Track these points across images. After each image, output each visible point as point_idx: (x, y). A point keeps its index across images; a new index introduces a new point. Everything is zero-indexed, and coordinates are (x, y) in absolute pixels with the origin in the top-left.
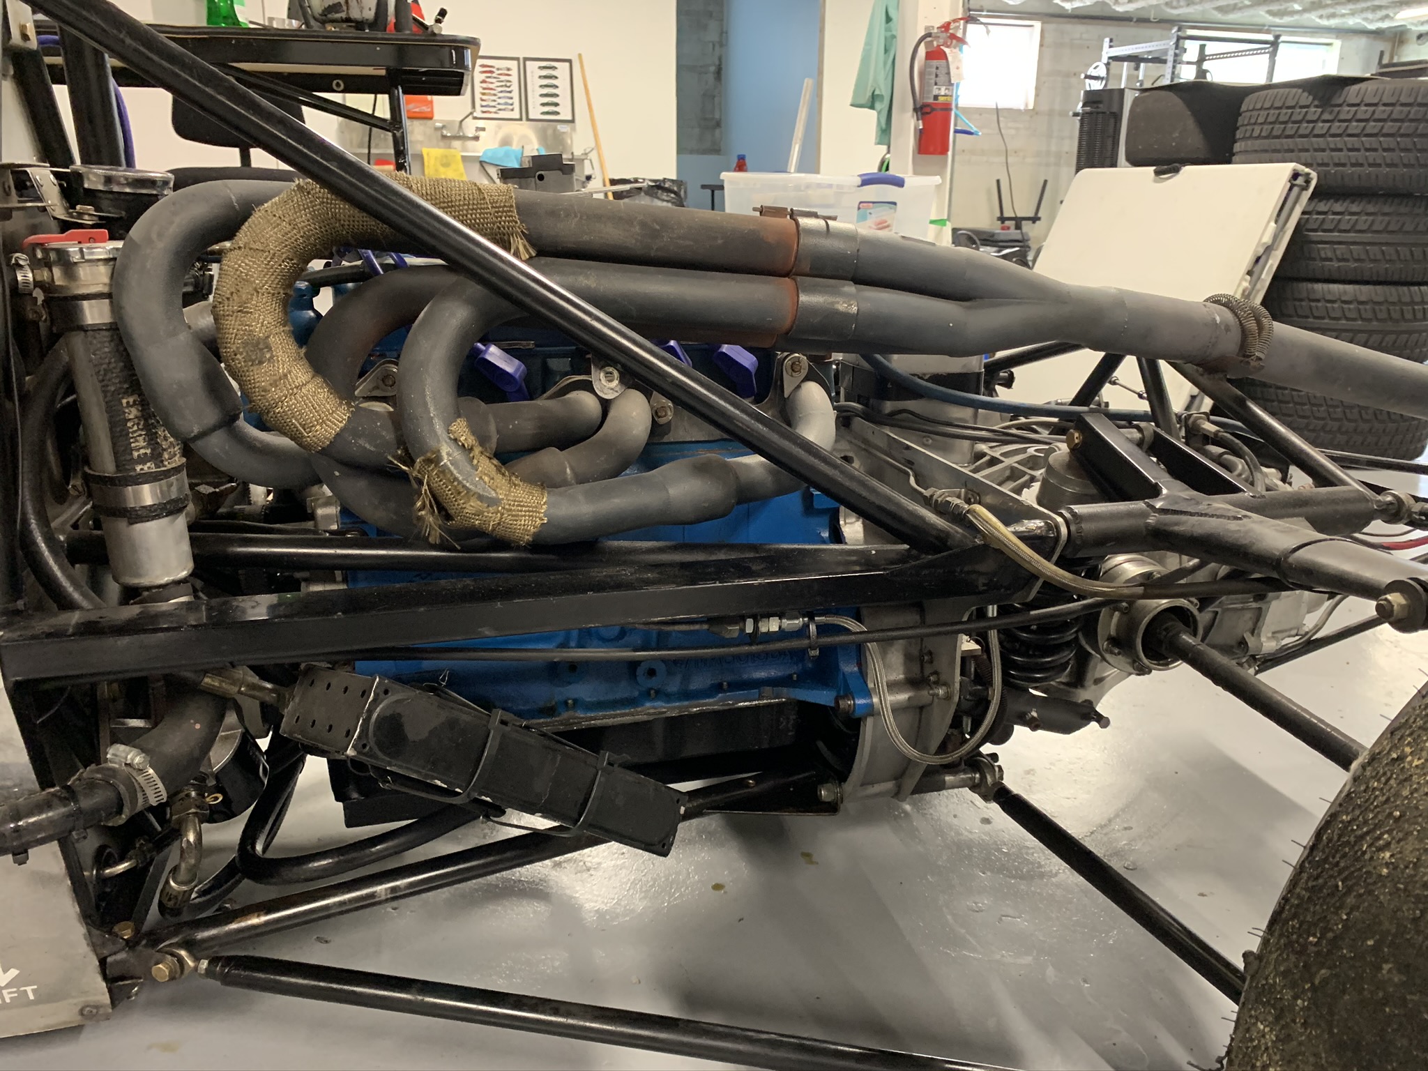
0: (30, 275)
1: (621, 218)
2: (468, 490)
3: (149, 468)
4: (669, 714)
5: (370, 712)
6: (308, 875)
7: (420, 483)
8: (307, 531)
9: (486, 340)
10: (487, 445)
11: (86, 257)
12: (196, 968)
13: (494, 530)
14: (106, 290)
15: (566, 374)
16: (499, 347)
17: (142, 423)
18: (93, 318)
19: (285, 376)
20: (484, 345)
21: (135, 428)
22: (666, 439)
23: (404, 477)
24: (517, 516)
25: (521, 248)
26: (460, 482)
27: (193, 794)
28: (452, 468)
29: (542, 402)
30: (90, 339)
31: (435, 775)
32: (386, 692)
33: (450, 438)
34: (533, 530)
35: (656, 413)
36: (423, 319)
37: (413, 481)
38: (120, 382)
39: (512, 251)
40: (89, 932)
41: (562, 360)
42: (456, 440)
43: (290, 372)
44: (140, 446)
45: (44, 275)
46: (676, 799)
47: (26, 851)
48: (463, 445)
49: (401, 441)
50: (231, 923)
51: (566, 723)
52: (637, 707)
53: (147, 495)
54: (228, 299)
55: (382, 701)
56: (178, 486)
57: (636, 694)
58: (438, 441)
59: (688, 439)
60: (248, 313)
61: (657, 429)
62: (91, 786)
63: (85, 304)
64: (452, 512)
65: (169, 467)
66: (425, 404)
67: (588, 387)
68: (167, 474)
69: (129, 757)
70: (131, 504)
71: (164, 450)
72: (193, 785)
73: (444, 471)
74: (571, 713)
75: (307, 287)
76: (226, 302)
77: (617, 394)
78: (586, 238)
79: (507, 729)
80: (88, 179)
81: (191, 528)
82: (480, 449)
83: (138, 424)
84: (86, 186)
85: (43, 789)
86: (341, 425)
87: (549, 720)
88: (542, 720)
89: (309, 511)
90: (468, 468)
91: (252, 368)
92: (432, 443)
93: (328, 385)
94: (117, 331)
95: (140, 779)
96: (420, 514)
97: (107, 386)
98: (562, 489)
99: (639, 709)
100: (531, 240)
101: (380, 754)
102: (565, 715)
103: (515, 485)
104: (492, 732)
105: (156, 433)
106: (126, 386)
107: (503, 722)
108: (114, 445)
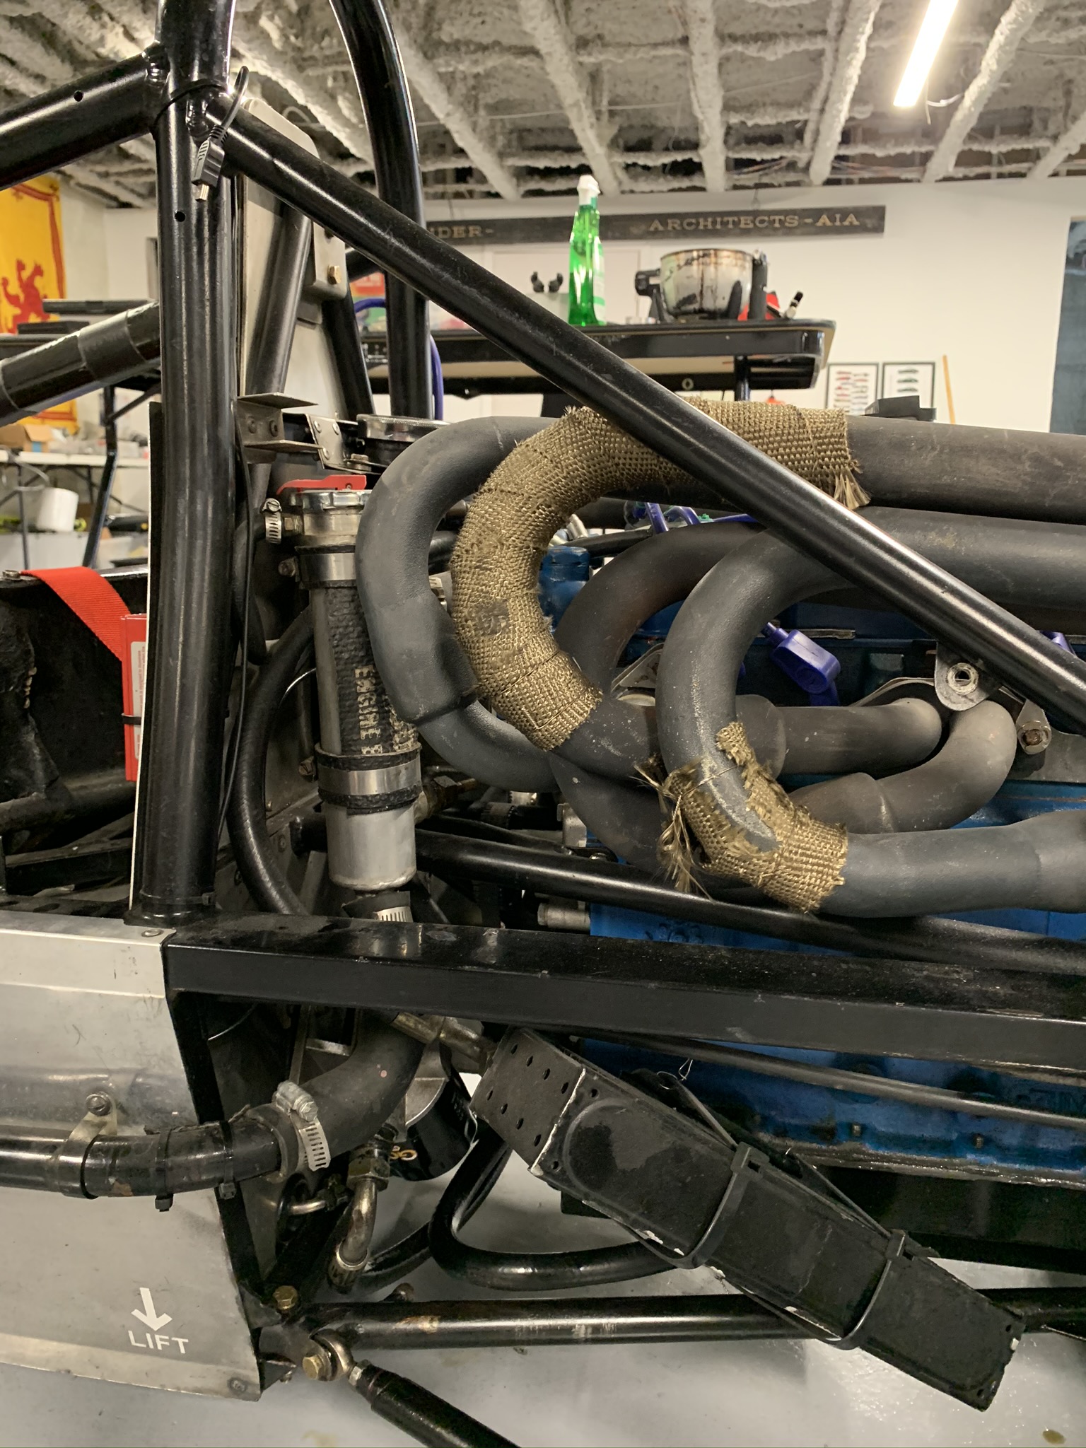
0: (279, 523)
1: (1002, 452)
2: (734, 824)
3: (376, 751)
4: (1002, 1178)
5: (568, 1117)
6: (496, 1282)
7: (671, 804)
8: (548, 845)
9: (791, 626)
10: (768, 762)
11: (336, 503)
12: (348, 1375)
13: (764, 884)
14: (352, 542)
15: (895, 675)
16: (807, 636)
17: (374, 698)
18: (339, 574)
19: (520, 650)
20: (788, 632)
21: (366, 704)
22: (1034, 776)
23: (653, 793)
24: (800, 869)
25: (849, 492)
26: (723, 812)
27: (376, 1152)
28: (715, 790)
29: (855, 710)
30: (330, 598)
31: (648, 1223)
32: (594, 1093)
33: (717, 749)
34: (821, 893)
35: (1024, 737)
36: (703, 587)
37: (662, 803)
38: (356, 649)
39: (836, 496)
40: (242, 1295)
41: (890, 656)
42: (724, 751)
43: (526, 646)
44: (369, 724)
45: (294, 524)
46: (1006, 1324)
47: (170, 1196)
48: (734, 760)
49: (655, 747)
50: (400, 1320)
51: (845, 1155)
52: (956, 1157)
53: (373, 783)
54: (467, 551)
55: (588, 1104)
56: (408, 775)
57: (954, 1136)
58: (701, 749)
59: (1070, 780)
60: (486, 569)
61: (1023, 760)
62: (251, 1129)
63: (333, 558)
64: (709, 851)
65: (399, 752)
66: (690, 699)
67: (928, 694)
68: (395, 760)
69: (297, 1102)
70: (355, 791)
71: (396, 732)
72: (377, 1139)
73: (703, 793)
74: (856, 1145)
75: (584, 554)
76: (465, 556)
77: (972, 705)
78: (946, 479)
79: (757, 1176)
80: (372, 427)
81: (419, 825)
82: (757, 767)
83: (370, 699)
84: (369, 435)
85: (201, 1122)
86: (581, 719)
87: (824, 1147)
88: (815, 1145)
89: (559, 820)
90: (738, 793)
91: (482, 638)
92: (693, 754)
93: (573, 665)
94: (355, 588)
95: (302, 1132)
96: (665, 848)
97: (341, 652)
98: (870, 837)
99: (957, 1161)
100: (863, 481)
101: (576, 1182)
102: (847, 1145)
103: (802, 824)
104: (735, 1175)
105: (389, 711)
106: (361, 654)
107: (752, 1166)
108: (342, 720)
